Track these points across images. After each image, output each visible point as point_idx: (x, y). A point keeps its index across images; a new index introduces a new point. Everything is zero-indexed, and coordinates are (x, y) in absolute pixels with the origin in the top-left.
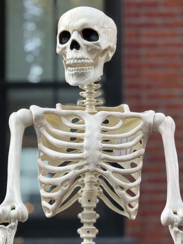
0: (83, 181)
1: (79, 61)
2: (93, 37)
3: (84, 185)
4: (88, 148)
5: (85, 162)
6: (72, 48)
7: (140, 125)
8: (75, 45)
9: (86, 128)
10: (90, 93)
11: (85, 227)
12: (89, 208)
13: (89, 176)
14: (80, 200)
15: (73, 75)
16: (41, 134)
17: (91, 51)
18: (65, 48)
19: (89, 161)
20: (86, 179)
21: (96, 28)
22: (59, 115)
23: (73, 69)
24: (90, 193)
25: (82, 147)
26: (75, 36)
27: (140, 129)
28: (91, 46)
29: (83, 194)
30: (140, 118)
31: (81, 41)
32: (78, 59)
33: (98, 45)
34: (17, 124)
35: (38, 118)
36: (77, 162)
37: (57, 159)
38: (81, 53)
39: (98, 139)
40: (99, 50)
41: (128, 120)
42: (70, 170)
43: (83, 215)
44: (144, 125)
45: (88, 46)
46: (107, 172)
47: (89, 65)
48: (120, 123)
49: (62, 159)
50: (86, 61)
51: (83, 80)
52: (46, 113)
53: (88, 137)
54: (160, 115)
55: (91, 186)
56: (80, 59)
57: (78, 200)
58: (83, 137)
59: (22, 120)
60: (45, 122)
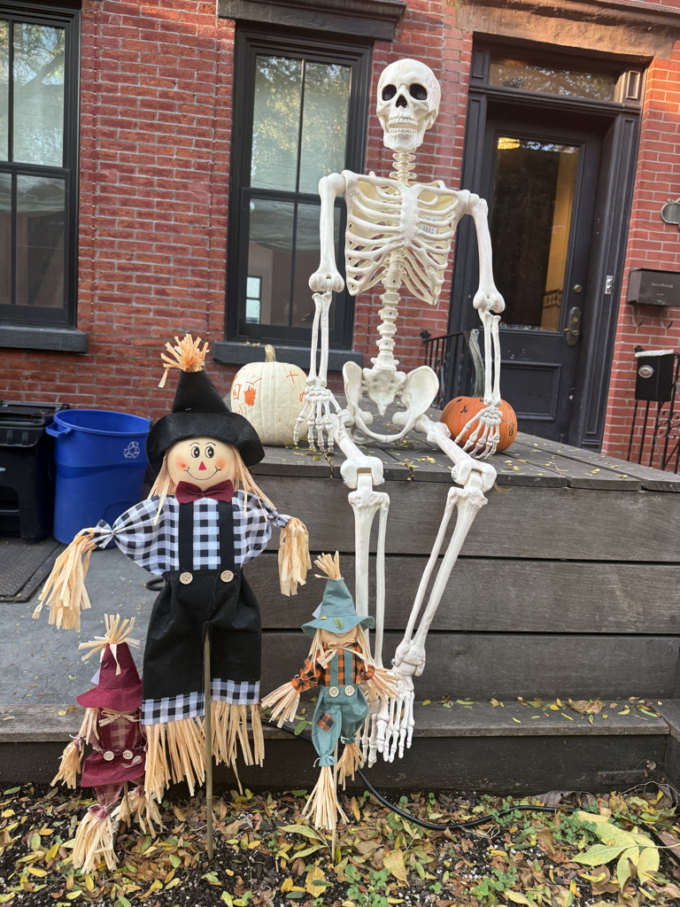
0: (388, 261)
1: (405, 121)
2: (420, 96)
3: (388, 265)
4: (405, 222)
5: (400, 236)
6: (397, 105)
7: (456, 203)
8: (402, 102)
9: (403, 200)
10: (405, 164)
11: (387, 308)
12: (392, 289)
13: (397, 256)
14: (383, 280)
15: (396, 137)
16: (352, 202)
17: (418, 111)
18: (389, 105)
19: (405, 235)
20: (392, 259)
21: (425, 85)
22: (373, 184)
23: (398, 129)
24: (396, 273)
25: (399, 219)
26: (402, 91)
27: (454, 209)
28: (419, 105)
29: (388, 274)
30: (455, 196)
31: (409, 98)
32: (404, 118)
33: (425, 104)
34: (328, 189)
35: (352, 184)
36: (390, 236)
37: (372, 230)
38: (407, 112)
39: (415, 212)
40: (426, 111)
41: (443, 198)
42: (384, 244)
43: (386, 297)
44: (459, 204)
45: (415, 105)
46: (421, 249)
47: (413, 126)
48: (435, 200)
49: (376, 231)
50: (412, 122)
51: (406, 143)
52: (360, 179)
53: (405, 209)
54: (475, 196)
55: (397, 266)
56: (407, 118)
57: (380, 282)
58: (400, 209)
59: (334, 186)
60: (358, 190)
